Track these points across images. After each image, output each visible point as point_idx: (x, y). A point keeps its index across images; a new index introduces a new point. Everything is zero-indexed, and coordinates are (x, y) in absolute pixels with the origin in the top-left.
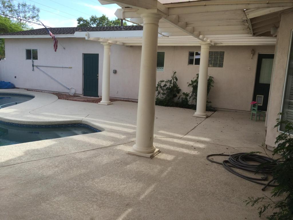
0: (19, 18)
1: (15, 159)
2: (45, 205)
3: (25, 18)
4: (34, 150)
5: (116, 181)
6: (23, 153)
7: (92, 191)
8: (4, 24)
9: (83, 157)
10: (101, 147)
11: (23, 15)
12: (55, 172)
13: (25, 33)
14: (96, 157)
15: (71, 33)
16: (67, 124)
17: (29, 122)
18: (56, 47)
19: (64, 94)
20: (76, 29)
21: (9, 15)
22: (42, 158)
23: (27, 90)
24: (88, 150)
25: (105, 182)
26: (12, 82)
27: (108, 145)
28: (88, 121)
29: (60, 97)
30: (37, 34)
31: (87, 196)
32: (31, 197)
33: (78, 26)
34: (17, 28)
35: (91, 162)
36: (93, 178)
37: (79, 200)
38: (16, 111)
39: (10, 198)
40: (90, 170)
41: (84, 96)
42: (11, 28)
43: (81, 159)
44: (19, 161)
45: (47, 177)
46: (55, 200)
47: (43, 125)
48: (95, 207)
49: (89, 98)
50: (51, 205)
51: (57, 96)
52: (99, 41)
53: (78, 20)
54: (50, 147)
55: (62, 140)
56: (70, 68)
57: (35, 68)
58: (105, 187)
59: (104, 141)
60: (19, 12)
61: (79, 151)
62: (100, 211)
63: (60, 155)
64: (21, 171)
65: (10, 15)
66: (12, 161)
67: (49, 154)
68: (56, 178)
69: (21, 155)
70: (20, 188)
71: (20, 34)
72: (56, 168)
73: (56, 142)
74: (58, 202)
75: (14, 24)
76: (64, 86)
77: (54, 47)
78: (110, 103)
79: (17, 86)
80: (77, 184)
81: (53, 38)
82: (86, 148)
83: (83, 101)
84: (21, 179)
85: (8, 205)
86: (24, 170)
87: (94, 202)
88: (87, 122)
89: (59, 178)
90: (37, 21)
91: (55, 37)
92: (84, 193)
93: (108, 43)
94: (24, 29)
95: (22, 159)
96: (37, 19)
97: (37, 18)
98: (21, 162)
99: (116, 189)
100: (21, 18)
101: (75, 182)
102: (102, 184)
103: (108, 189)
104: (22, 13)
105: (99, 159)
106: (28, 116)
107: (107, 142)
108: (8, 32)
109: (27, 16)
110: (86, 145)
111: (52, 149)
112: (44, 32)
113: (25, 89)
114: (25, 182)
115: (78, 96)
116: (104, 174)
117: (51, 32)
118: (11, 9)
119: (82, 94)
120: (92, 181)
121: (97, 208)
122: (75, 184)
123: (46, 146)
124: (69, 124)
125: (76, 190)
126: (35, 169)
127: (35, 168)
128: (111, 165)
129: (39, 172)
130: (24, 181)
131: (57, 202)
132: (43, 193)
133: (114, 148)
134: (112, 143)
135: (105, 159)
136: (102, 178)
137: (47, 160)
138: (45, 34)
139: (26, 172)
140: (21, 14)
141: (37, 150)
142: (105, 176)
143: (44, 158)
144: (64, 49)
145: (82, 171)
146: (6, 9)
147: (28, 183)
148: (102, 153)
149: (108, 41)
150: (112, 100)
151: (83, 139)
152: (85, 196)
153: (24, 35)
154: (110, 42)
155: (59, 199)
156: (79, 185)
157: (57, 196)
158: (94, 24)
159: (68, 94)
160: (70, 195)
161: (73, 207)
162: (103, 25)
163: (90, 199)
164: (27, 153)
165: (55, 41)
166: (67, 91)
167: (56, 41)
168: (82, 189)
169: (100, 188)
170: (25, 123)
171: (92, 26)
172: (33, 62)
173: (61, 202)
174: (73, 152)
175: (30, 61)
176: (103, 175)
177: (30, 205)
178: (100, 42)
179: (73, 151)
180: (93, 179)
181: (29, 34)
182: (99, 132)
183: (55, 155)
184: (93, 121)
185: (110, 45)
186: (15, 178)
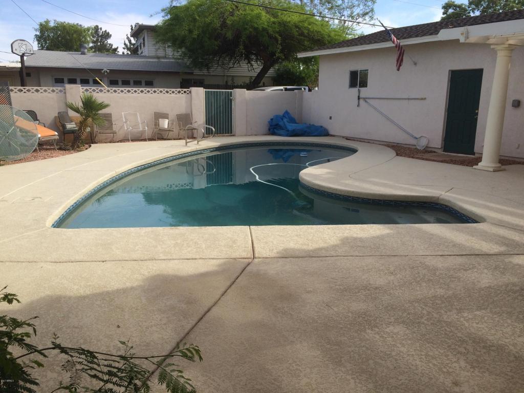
0: (343, 18)
1: (328, 247)
2: (371, 333)
3: (352, 17)
4: (355, 239)
5: (509, 326)
6: (339, 240)
7: (456, 332)
8: (320, 32)
9: (440, 266)
10: (477, 252)
11: (349, 12)
12: (389, 283)
13: (351, 43)
14: (466, 270)
15: (431, 34)
16: (411, 202)
17: (348, 192)
18: (400, 62)
19: (406, 148)
20: (440, 25)
21: (327, 16)
22: (368, 255)
23: (347, 139)
24: (450, 254)
25: (485, 322)
26: (325, 125)
27: (492, 252)
28: (451, 199)
29: (399, 152)
30: (370, 43)
31: (446, 340)
32: (350, 314)
33: (443, 19)
34: (339, 35)
35: (455, 278)
36: (460, 309)
37: (432, 343)
38: (329, 173)
39: (320, 309)
40: (453, 293)
41: (444, 153)
42: (329, 36)
43: (436, 269)
44: (333, 253)
45: (376, 288)
46: (388, 330)
47: (370, 199)
48: (463, 364)
49: (454, 156)
50: (382, 337)
51: (394, 150)
52: (488, 42)
53: (444, 7)
54: (381, 238)
55: (402, 228)
56: (422, 99)
57: (362, 101)
58: (484, 331)
59: (485, 243)
60: (344, 8)
61: (432, 254)
62: (473, 374)
63: (398, 254)
64: (336, 269)
65: (329, 16)
66: (323, 251)
67: (378, 249)
68: (391, 294)
69: (335, 243)
70: (333, 295)
71: (343, 46)
72: (390, 275)
73: (392, 232)
74: (395, 336)
75: (335, 31)
76: (408, 133)
77: (396, 62)
78: (500, 167)
79: (331, 132)
80: (429, 313)
81: (396, 46)
82: (445, 249)
83: (442, 162)
84: (335, 282)
85: (316, 318)
86: (341, 269)
87: (460, 353)
88: (449, 201)
89: (397, 293)
90: (370, 21)
91: (401, 44)
92: (441, 332)
93: (507, 46)
94: (350, 36)
95: (337, 251)
96: (370, 17)
97: (370, 14)
98: (336, 255)
99: (507, 341)
100: (346, 19)
101: (424, 307)
102: (479, 326)
103: (491, 338)
104: (348, 9)
105: (473, 275)
106: (347, 182)
107: (491, 244)
108: (325, 44)
109: (355, 14)
110: (446, 244)
111: (385, 242)
112: (381, 38)
113: (343, 137)
114: (341, 287)
115: (431, 152)
116: (483, 307)
117: (394, 35)
118: (332, 4)
119: (442, 148)
120: (458, 313)
121: (466, 366)
122: (425, 312)
123: (374, 235)
124: (414, 202)
125: (426, 322)
126: (357, 270)
127: (358, 268)
128: (499, 292)
129: (363, 277)
130: (340, 285)
131: (391, 333)
132: (369, 313)
133: (507, 260)
134: (503, 249)
135: (485, 278)
136: (478, 313)
137: (376, 259)
138: (383, 41)
139: (342, 271)
140: (346, 12)
141: (361, 240)
142: (484, 311)
143: (371, 254)
144: (415, 64)
145: (438, 290)
146: (324, 7)
147: (346, 290)
148: (479, 264)
149: (508, 40)
150: (505, 162)
151: (441, 232)
152: (443, 337)
153: (349, 46)
154: (511, 42)
155: (395, 331)
156: (433, 315)
157: (392, 323)
158: (476, 11)
159: (415, 147)
160: (416, 329)
161: (421, 351)
162: (495, 10)
163: (453, 347)
164: (345, 241)
165: (399, 52)
166: (412, 141)
167: (401, 52)
168: (438, 324)
169: (473, 330)
170: (343, 193)
171: (472, 15)
172: (359, 91)
173: (399, 336)
174: (421, 253)
175: (355, 90)
176: (480, 308)
177: (349, 326)
178: (490, 45)
179: (421, 251)
180: (460, 311)
181: (357, 45)
182: (474, 223)
183: (388, 253)
184: (461, 200)
185: (512, 48)
186: (327, 278)
